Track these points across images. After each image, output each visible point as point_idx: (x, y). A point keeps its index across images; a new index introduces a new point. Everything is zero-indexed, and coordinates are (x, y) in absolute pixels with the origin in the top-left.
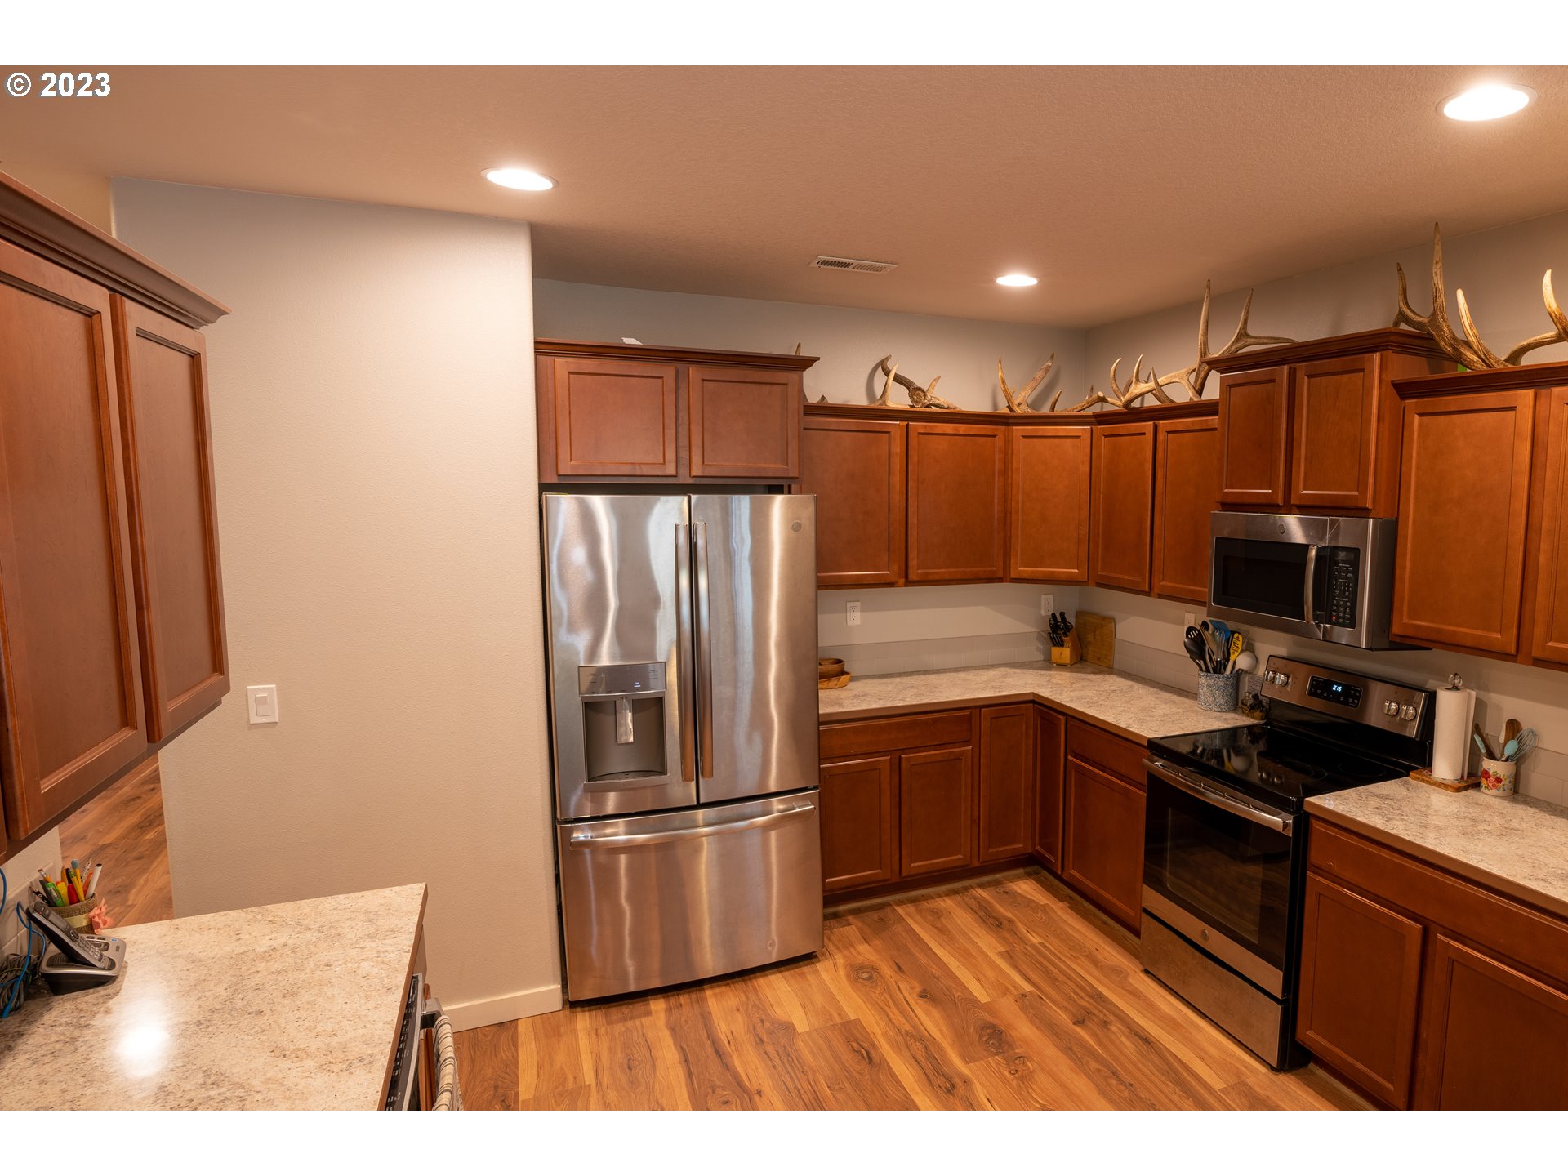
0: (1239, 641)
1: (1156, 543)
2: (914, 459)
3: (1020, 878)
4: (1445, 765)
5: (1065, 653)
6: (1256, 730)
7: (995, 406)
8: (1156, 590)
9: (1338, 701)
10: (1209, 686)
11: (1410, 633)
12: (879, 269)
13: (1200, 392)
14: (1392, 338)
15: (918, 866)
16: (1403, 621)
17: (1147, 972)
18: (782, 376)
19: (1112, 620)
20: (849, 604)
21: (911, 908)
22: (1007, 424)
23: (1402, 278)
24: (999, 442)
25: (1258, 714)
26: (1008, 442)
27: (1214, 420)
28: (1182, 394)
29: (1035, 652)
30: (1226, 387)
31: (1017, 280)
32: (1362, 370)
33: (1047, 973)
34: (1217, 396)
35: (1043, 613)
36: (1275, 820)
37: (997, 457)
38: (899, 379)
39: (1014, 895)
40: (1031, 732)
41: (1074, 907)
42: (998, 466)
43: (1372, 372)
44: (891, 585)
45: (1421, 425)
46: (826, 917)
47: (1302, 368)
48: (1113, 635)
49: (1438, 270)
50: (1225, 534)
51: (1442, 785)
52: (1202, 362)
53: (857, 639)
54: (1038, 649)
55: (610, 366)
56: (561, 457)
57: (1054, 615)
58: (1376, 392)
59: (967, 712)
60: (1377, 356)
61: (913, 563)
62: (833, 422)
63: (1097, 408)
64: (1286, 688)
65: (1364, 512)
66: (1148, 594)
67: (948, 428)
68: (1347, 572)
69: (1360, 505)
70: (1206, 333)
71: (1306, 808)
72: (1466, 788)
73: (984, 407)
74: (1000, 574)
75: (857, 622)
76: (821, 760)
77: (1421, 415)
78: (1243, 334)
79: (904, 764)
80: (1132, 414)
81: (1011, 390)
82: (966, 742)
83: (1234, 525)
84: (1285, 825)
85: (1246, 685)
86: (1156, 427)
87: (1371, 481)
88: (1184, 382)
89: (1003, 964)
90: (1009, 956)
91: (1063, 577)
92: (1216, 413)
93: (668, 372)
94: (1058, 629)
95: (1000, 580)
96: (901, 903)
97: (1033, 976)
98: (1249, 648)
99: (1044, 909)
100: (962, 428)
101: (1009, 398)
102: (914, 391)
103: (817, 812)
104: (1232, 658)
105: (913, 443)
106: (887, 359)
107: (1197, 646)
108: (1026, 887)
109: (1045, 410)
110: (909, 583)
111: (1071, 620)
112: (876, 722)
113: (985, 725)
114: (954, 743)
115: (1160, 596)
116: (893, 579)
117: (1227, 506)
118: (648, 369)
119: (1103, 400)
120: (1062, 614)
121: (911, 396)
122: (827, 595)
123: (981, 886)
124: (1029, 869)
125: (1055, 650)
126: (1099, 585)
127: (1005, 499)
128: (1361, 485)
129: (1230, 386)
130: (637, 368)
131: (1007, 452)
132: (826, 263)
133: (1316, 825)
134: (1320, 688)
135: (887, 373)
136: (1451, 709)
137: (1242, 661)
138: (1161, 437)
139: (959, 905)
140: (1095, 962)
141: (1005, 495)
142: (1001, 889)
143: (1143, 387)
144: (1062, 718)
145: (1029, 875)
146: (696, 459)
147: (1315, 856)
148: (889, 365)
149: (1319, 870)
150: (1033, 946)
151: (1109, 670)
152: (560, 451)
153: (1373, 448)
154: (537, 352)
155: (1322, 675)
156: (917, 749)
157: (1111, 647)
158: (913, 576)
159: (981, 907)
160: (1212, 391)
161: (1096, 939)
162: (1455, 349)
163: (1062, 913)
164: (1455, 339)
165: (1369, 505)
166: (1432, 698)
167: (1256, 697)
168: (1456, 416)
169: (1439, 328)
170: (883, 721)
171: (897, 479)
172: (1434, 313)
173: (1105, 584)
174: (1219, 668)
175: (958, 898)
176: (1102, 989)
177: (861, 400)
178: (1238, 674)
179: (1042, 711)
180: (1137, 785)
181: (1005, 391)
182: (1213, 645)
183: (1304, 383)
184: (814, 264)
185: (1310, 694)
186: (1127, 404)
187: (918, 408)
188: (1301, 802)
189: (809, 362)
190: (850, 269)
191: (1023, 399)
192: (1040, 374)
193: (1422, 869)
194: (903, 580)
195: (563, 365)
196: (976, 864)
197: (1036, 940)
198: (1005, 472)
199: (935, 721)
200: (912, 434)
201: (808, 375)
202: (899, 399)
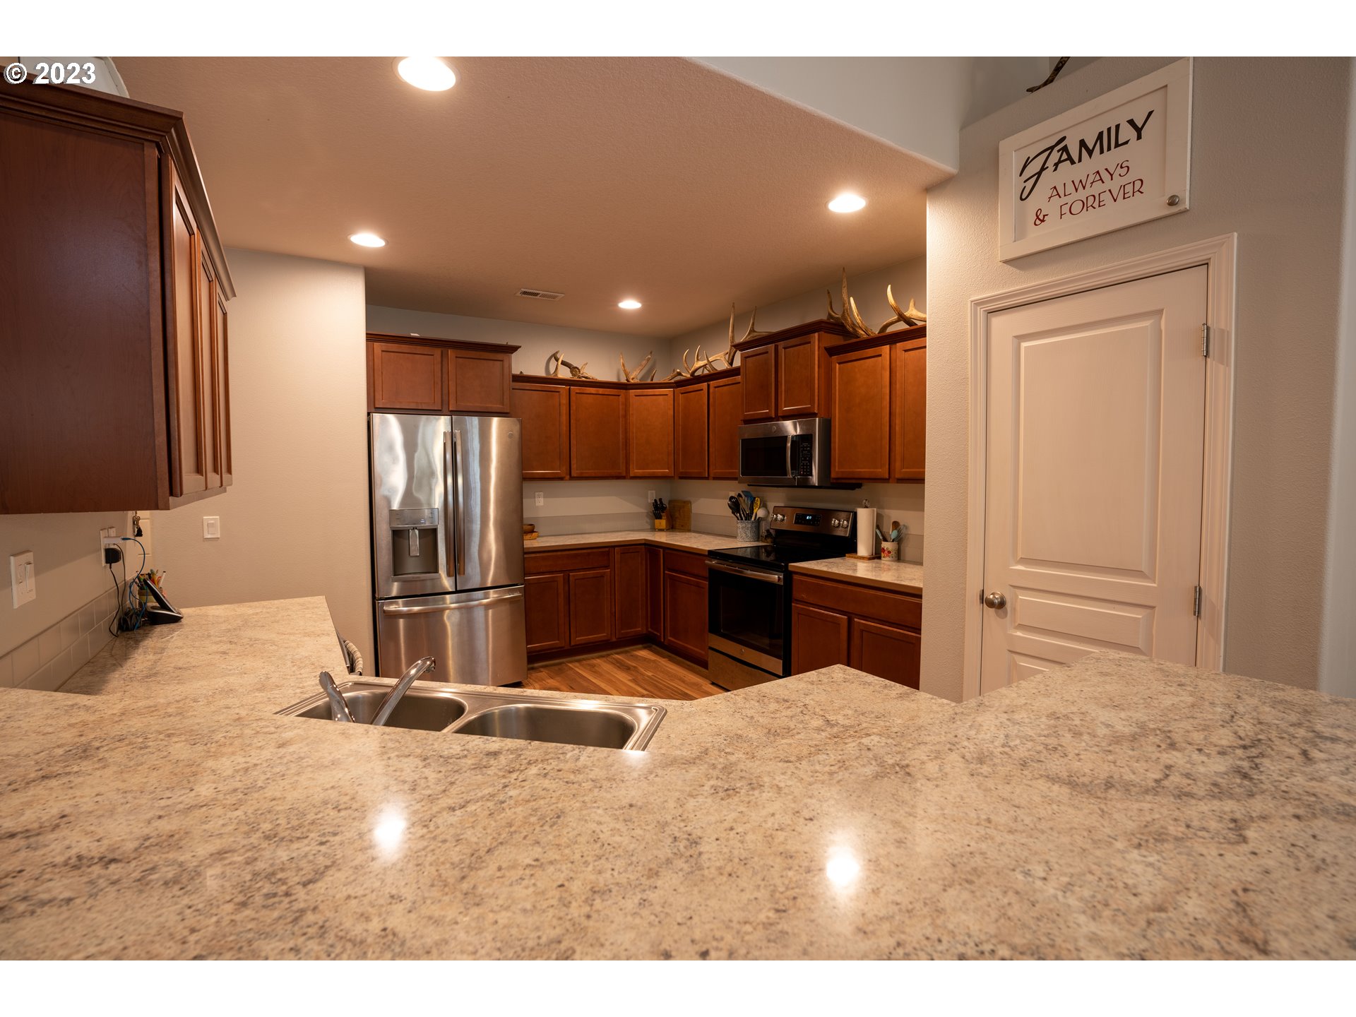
0: (758, 501)
1: (711, 450)
2: (573, 408)
3: (640, 649)
4: (863, 548)
5: (662, 523)
6: (769, 549)
7: (618, 377)
8: (712, 475)
9: (810, 525)
10: (743, 528)
11: (840, 476)
12: (554, 297)
13: (731, 364)
14: (823, 325)
15: (581, 639)
16: (836, 471)
17: (713, 684)
18: (500, 356)
19: (689, 502)
20: (537, 494)
21: (577, 664)
22: (626, 389)
23: (830, 297)
24: (621, 399)
25: (769, 540)
26: (627, 399)
27: (738, 378)
28: (722, 365)
29: (645, 522)
30: (744, 358)
31: (630, 305)
32: (810, 342)
33: (657, 686)
34: (739, 364)
35: (649, 501)
36: (775, 577)
37: (621, 407)
38: (564, 363)
39: (637, 657)
40: (644, 562)
41: (671, 660)
42: (621, 412)
43: (814, 342)
44: (561, 479)
45: (839, 368)
46: (529, 669)
47: (781, 344)
48: (690, 510)
49: (845, 291)
50: (746, 437)
51: (862, 558)
52: (732, 346)
53: (542, 514)
54: (647, 522)
55: (405, 348)
56: (377, 397)
57: (655, 500)
58: (817, 353)
59: (607, 549)
60: (816, 335)
61: (574, 466)
62: (527, 385)
63: (678, 378)
64: (783, 521)
65: (815, 415)
66: (707, 478)
67: (593, 390)
68: (807, 447)
69: (812, 411)
70: (733, 332)
71: (790, 569)
72: (873, 558)
73: (614, 379)
74: (624, 474)
75: (542, 504)
76: (525, 575)
77: (839, 363)
78: (752, 331)
79: (571, 578)
80: (696, 379)
81: (628, 370)
82: (607, 567)
83: (751, 431)
84: (779, 579)
85: (764, 527)
86: (709, 386)
87: (816, 398)
88: (723, 359)
89: (631, 684)
90: (635, 681)
91: (660, 475)
92: (738, 374)
93: (437, 352)
94: (658, 509)
95: (623, 478)
96: (571, 662)
97: (647, 688)
98: (764, 505)
99: (654, 661)
100: (601, 391)
101: (627, 375)
102: (573, 369)
103: (523, 598)
104: (755, 511)
105: (573, 398)
106: (557, 353)
107: (735, 506)
108: (644, 653)
109: (649, 381)
110: (572, 478)
111: (666, 502)
112: (555, 554)
113: (617, 557)
114: (600, 567)
115: (715, 478)
116: (563, 475)
117: (747, 421)
118: (426, 350)
119: (679, 374)
120: (660, 500)
121: (571, 372)
122: (526, 485)
123: (617, 653)
124: (645, 645)
125: (657, 521)
126: (681, 478)
127: (626, 431)
128: (812, 402)
129: (746, 357)
130: (419, 349)
131: (626, 404)
132: (525, 293)
133: (796, 577)
134: (800, 519)
135: (557, 360)
136: (865, 518)
137: (760, 513)
138: (711, 390)
139: (605, 661)
140: (684, 682)
141: (626, 429)
142: (629, 654)
143: (701, 363)
144: (661, 550)
145: (645, 648)
146: (452, 402)
147: (796, 594)
148: (558, 356)
149: (798, 601)
150: (648, 676)
151: (689, 531)
152: (376, 394)
153: (816, 382)
154: (368, 340)
155: (799, 511)
156: (579, 570)
157: (689, 518)
158: (574, 474)
159: (618, 662)
160: (737, 363)
161: (685, 673)
162: (854, 329)
163: (665, 663)
164: (854, 324)
165: (816, 411)
166: (855, 514)
167: (768, 531)
168: (855, 363)
169: (846, 320)
170: (559, 553)
171: (564, 418)
172: (844, 312)
173: (685, 477)
174: (748, 517)
175: (605, 659)
176: (686, 691)
177: (541, 373)
178: (759, 521)
179: (651, 548)
180: (704, 578)
181: (625, 371)
182: (744, 504)
183: (782, 352)
184: (519, 294)
185: (795, 523)
186: (692, 374)
187: (576, 378)
188: (787, 566)
189: (514, 349)
190: (538, 297)
191: (636, 376)
192: (644, 362)
193: (846, 587)
194: (568, 477)
195: (378, 346)
196: (614, 640)
197: (650, 674)
198: (625, 416)
199: (589, 554)
200: (573, 394)
201: (514, 356)
202: (564, 373)
